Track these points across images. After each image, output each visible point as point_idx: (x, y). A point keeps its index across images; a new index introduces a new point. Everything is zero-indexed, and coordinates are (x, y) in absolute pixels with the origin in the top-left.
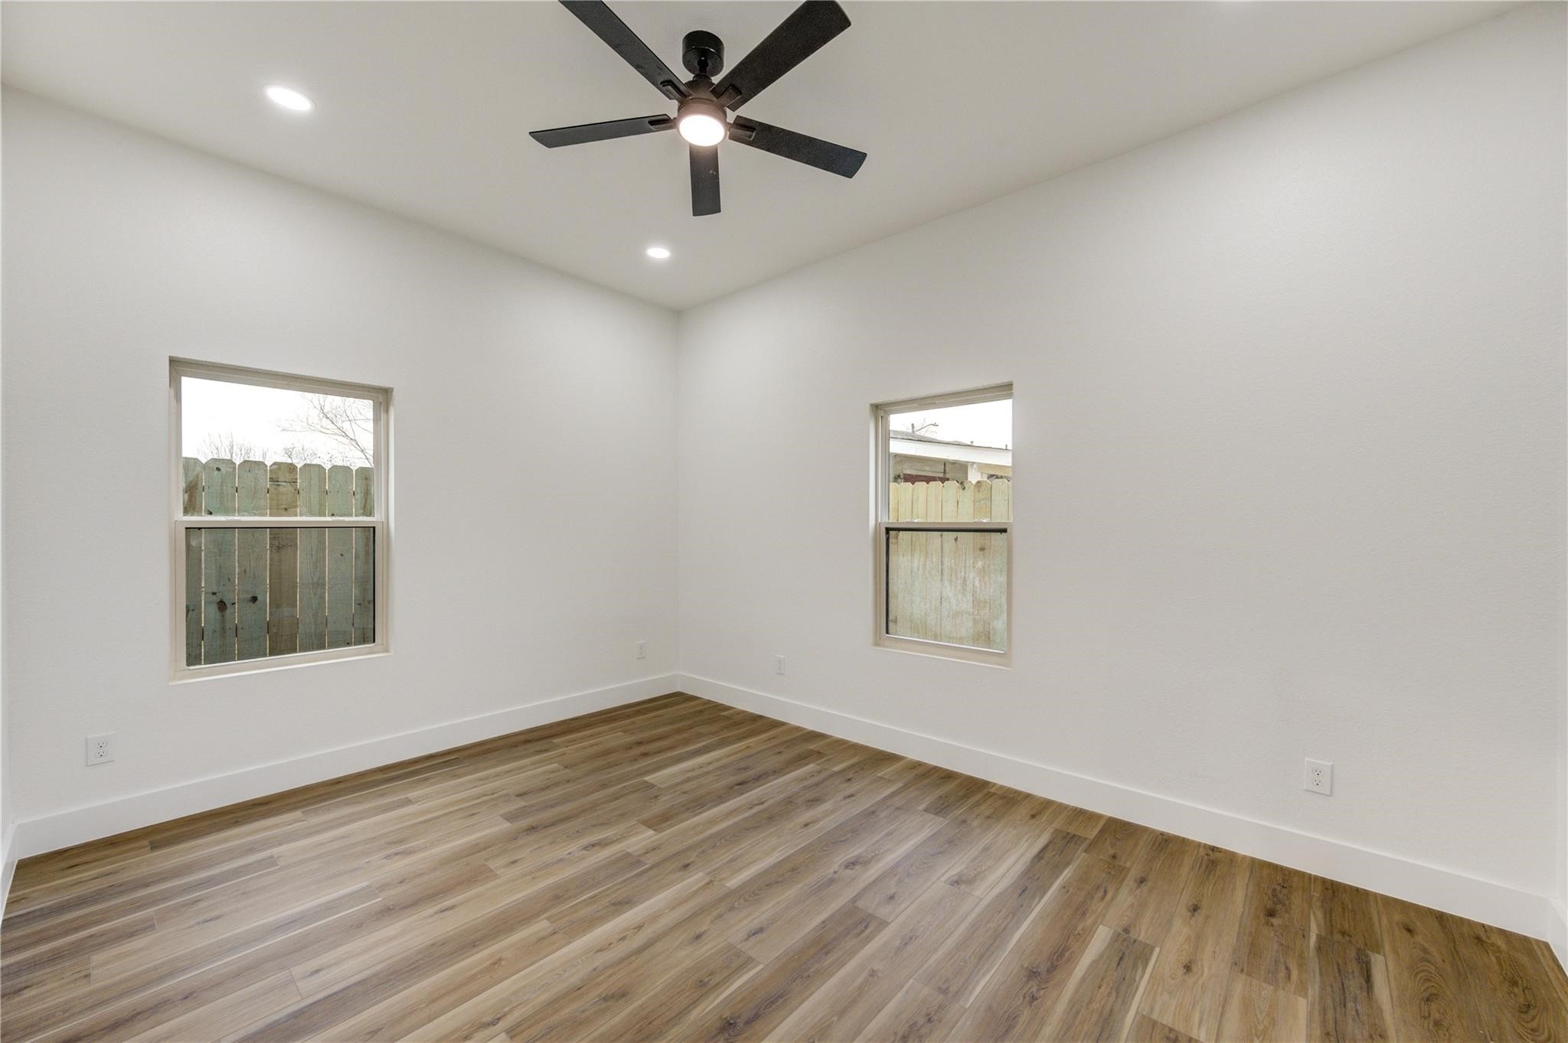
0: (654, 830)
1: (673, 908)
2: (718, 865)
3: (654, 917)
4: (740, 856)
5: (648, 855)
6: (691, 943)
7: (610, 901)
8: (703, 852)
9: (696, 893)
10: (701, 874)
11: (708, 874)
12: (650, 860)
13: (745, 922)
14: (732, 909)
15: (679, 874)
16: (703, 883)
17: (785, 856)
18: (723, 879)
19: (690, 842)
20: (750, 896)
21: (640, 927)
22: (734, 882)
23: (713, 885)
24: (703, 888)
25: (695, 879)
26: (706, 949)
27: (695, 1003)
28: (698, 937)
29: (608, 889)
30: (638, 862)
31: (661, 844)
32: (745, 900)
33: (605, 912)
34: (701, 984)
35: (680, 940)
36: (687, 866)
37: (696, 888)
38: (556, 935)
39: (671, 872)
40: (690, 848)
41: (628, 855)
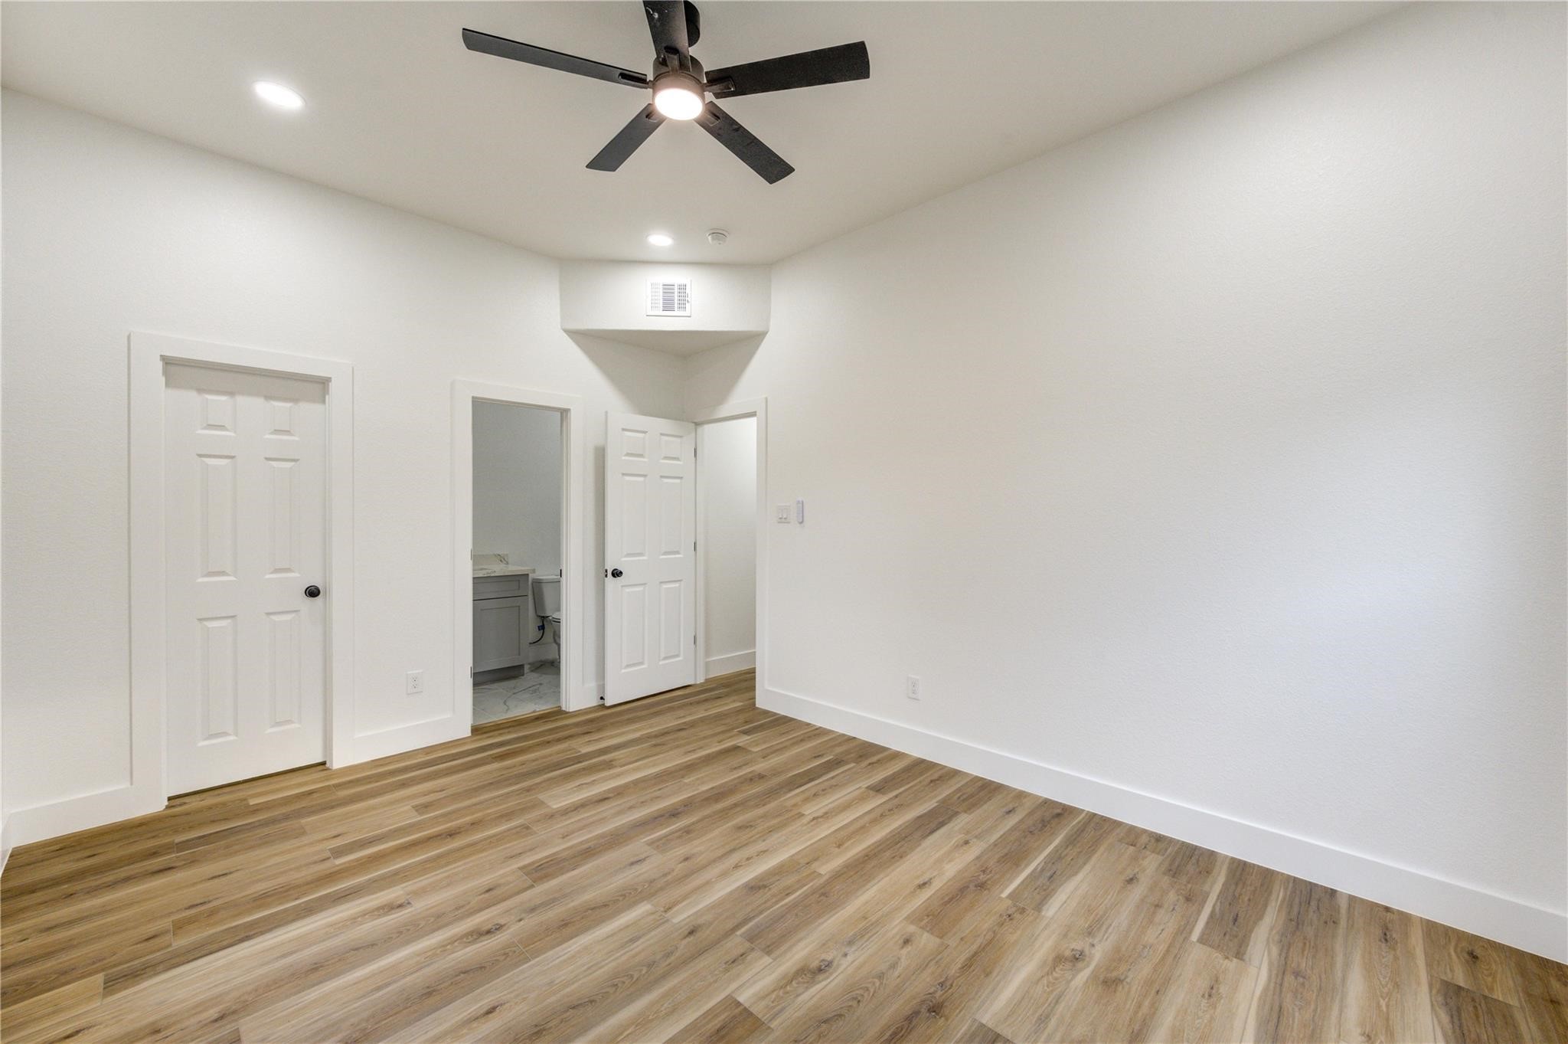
0: (739, 1004)
1: (708, 883)
2: (653, 933)
3: (724, 875)
4: (622, 946)
5: (741, 950)
6: (693, 855)
7: (770, 889)
8: (668, 955)
9: (685, 897)
10: (675, 921)
11: (668, 921)
12: (735, 944)
13: (644, 870)
14: (652, 882)
15: (701, 921)
16: (675, 909)
17: (564, 946)
18: (653, 914)
19: (683, 975)
20: (630, 893)
21: (737, 867)
22: (644, 908)
23: (664, 907)
24: (675, 904)
25: (682, 916)
26: (682, 851)
27: (693, 823)
28: (686, 859)
29: (777, 902)
30: (751, 938)
31: (727, 970)
32: (636, 890)
33: (771, 880)
34: (688, 832)
35: (701, 858)
36: (691, 933)
37: (684, 904)
38: (806, 862)
39: (711, 923)
40: (685, 962)
41: (768, 951)
